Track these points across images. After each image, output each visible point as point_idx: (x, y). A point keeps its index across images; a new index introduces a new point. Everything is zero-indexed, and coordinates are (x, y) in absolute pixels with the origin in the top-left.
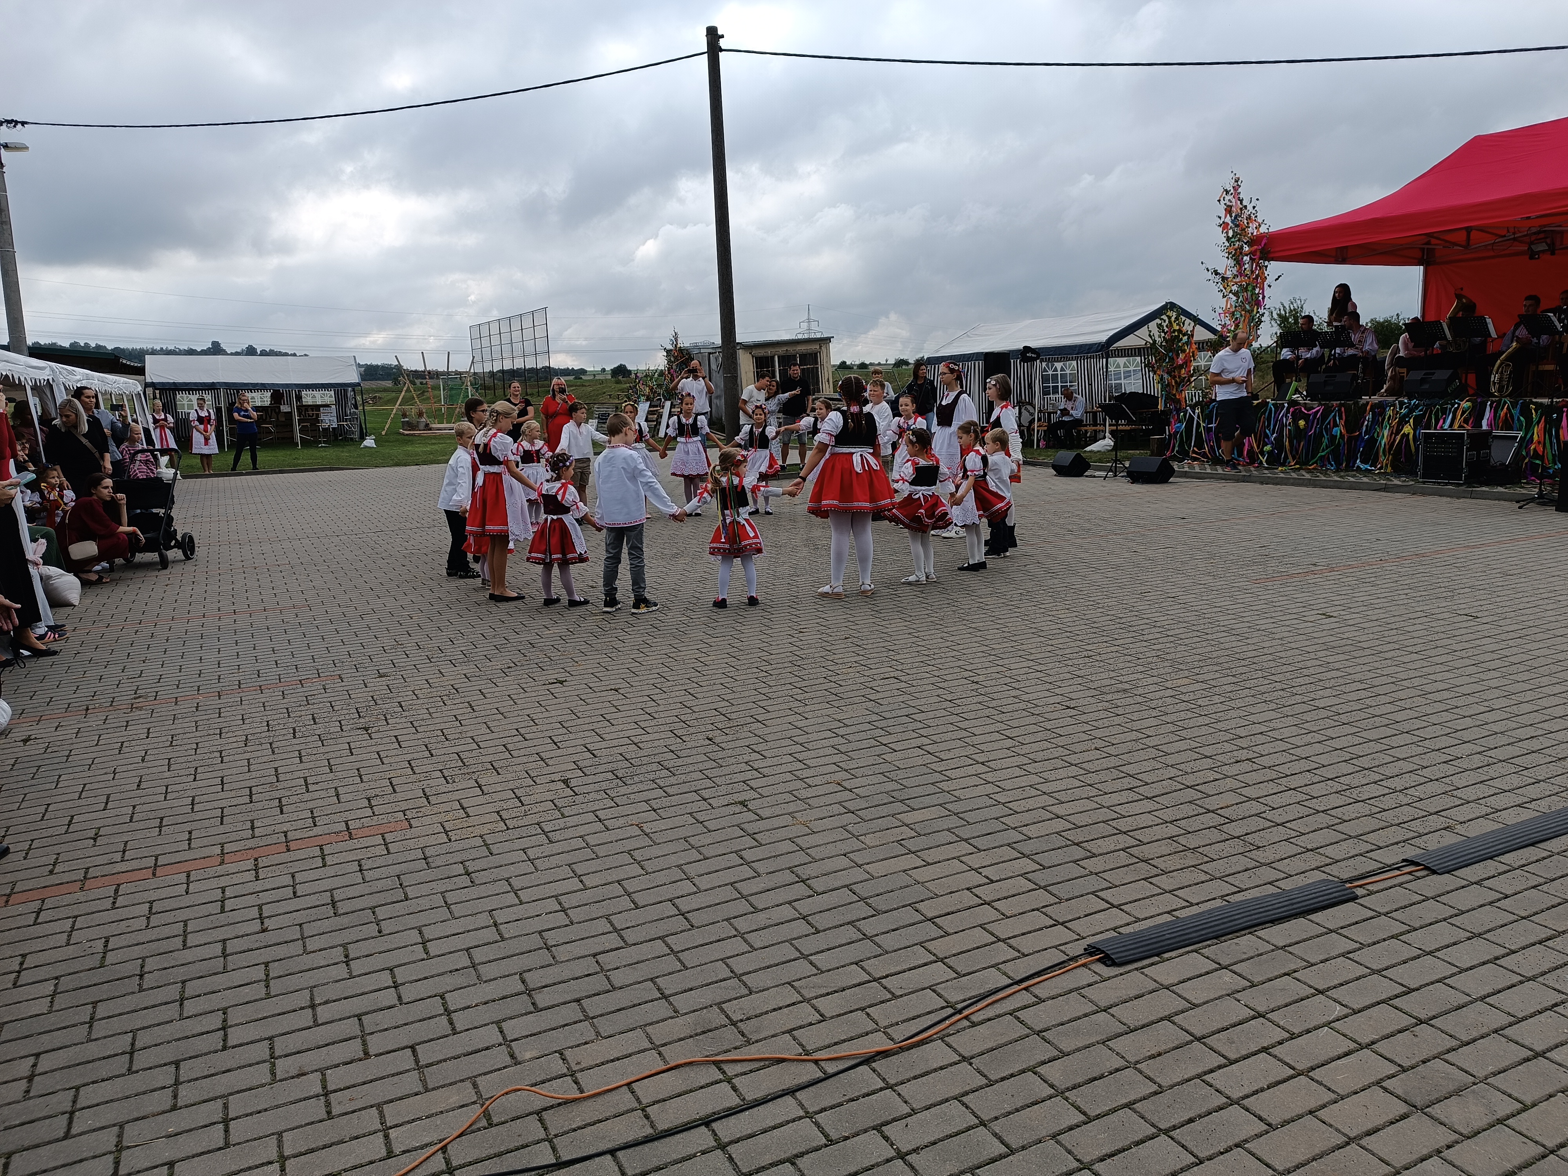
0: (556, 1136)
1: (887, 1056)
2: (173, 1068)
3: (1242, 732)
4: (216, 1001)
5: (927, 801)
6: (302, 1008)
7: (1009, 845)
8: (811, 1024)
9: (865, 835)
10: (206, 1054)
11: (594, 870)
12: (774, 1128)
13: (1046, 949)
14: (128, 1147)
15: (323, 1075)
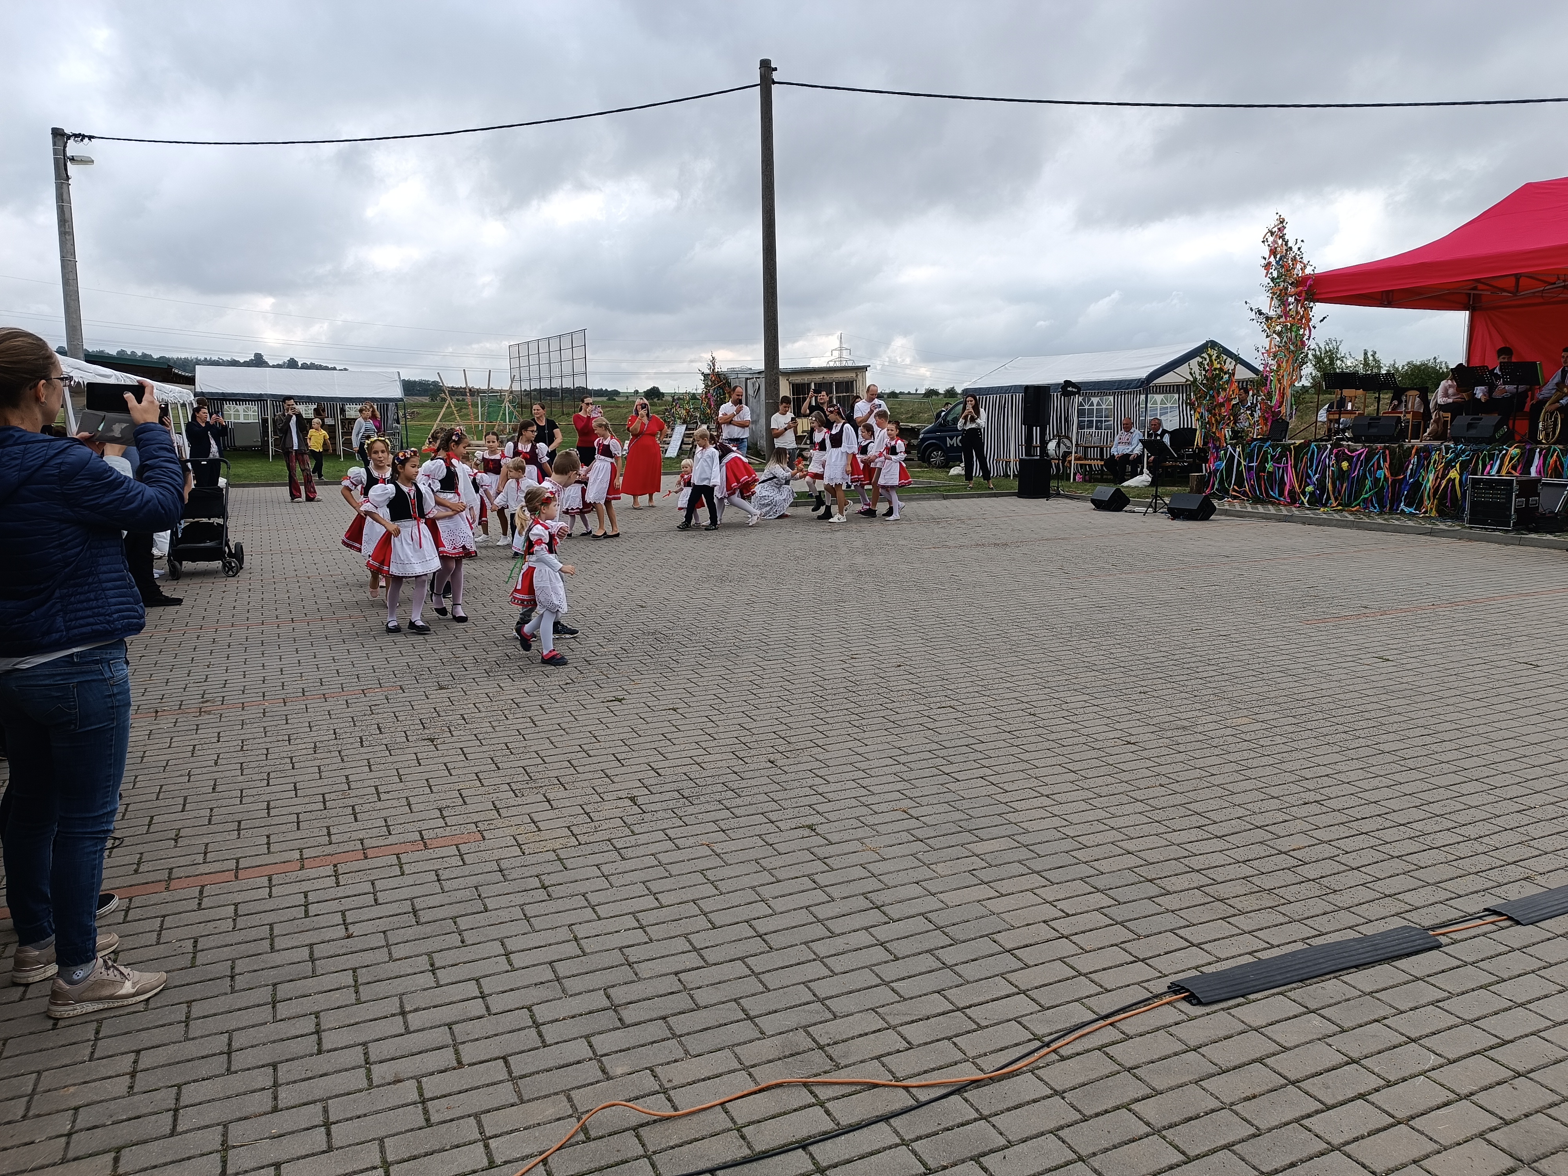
0: (654, 1153)
1: (978, 1087)
2: (270, 1070)
3: (1307, 774)
4: (307, 1005)
5: (995, 832)
6: (393, 1015)
7: (1081, 879)
8: (899, 1051)
9: (936, 863)
10: (302, 1057)
11: (668, 888)
12: (872, 1154)
13: (1129, 986)
14: (234, 1147)
15: (419, 1083)
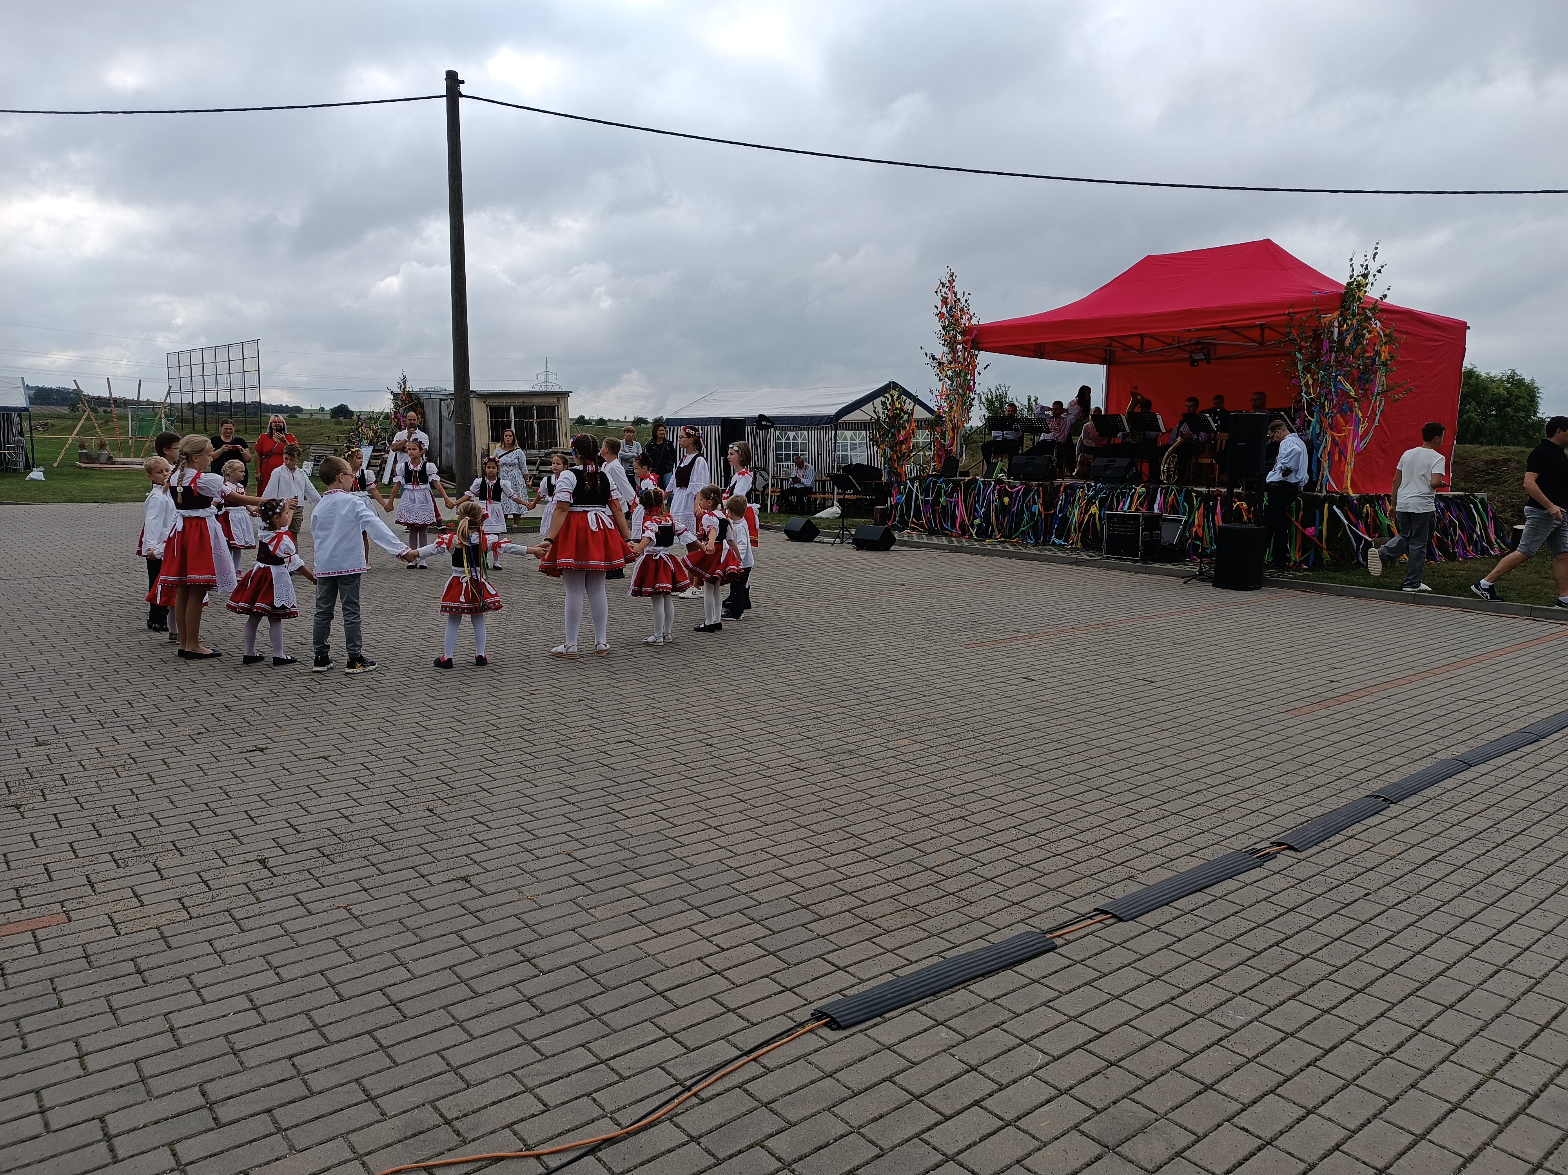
1: (614, 1144)
3: (956, 791)
5: (660, 868)
7: (740, 911)
8: (533, 1116)
9: (595, 907)
11: (293, 960)
13: (774, 1017)
